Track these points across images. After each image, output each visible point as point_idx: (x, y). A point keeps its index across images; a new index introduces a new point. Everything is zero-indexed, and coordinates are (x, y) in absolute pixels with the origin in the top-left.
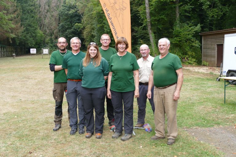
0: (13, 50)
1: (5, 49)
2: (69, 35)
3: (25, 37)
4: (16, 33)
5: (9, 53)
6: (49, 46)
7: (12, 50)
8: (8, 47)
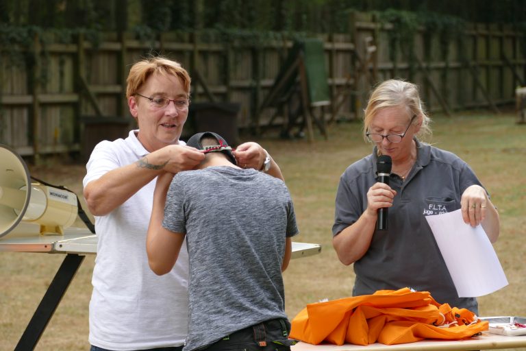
0: (509, 52)
1: (452, 49)
5: (482, 79)
7: (503, 57)
8: (475, 28)
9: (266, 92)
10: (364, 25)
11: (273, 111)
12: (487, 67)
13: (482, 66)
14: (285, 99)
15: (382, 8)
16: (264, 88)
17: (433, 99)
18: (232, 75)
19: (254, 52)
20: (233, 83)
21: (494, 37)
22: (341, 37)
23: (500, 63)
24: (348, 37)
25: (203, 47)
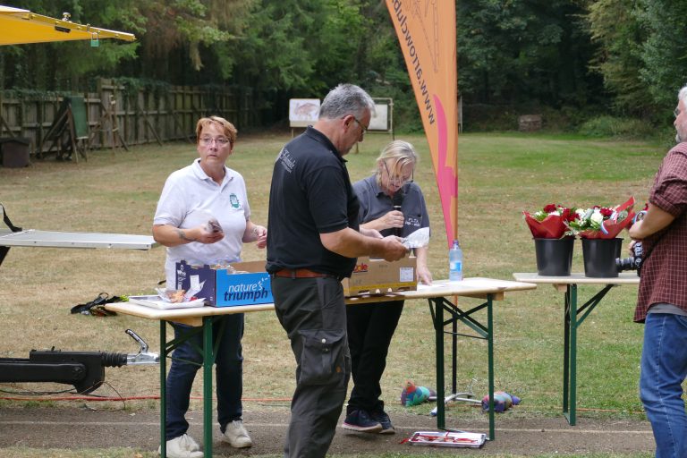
0: (196, 104)
1: (162, 102)
2: (509, 18)
3: (264, 34)
4: (224, 15)
6: (386, 82)
7: (193, 107)
8: (176, 89)
9: (47, 131)
10: (107, 87)
11: (50, 143)
12: (183, 114)
13: (180, 113)
14: (59, 135)
15: (118, 76)
16: (45, 128)
17: (150, 134)
18: (24, 119)
19: (38, 104)
20: (25, 125)
21: (188, 94)
22: (93, 94)
23: (191, 111)
24: (97, 94)
25: (7, 102)
